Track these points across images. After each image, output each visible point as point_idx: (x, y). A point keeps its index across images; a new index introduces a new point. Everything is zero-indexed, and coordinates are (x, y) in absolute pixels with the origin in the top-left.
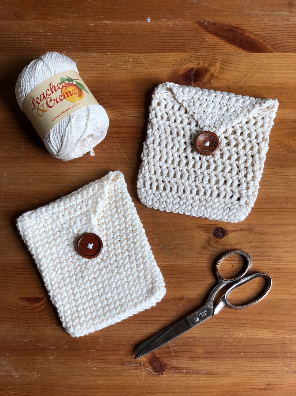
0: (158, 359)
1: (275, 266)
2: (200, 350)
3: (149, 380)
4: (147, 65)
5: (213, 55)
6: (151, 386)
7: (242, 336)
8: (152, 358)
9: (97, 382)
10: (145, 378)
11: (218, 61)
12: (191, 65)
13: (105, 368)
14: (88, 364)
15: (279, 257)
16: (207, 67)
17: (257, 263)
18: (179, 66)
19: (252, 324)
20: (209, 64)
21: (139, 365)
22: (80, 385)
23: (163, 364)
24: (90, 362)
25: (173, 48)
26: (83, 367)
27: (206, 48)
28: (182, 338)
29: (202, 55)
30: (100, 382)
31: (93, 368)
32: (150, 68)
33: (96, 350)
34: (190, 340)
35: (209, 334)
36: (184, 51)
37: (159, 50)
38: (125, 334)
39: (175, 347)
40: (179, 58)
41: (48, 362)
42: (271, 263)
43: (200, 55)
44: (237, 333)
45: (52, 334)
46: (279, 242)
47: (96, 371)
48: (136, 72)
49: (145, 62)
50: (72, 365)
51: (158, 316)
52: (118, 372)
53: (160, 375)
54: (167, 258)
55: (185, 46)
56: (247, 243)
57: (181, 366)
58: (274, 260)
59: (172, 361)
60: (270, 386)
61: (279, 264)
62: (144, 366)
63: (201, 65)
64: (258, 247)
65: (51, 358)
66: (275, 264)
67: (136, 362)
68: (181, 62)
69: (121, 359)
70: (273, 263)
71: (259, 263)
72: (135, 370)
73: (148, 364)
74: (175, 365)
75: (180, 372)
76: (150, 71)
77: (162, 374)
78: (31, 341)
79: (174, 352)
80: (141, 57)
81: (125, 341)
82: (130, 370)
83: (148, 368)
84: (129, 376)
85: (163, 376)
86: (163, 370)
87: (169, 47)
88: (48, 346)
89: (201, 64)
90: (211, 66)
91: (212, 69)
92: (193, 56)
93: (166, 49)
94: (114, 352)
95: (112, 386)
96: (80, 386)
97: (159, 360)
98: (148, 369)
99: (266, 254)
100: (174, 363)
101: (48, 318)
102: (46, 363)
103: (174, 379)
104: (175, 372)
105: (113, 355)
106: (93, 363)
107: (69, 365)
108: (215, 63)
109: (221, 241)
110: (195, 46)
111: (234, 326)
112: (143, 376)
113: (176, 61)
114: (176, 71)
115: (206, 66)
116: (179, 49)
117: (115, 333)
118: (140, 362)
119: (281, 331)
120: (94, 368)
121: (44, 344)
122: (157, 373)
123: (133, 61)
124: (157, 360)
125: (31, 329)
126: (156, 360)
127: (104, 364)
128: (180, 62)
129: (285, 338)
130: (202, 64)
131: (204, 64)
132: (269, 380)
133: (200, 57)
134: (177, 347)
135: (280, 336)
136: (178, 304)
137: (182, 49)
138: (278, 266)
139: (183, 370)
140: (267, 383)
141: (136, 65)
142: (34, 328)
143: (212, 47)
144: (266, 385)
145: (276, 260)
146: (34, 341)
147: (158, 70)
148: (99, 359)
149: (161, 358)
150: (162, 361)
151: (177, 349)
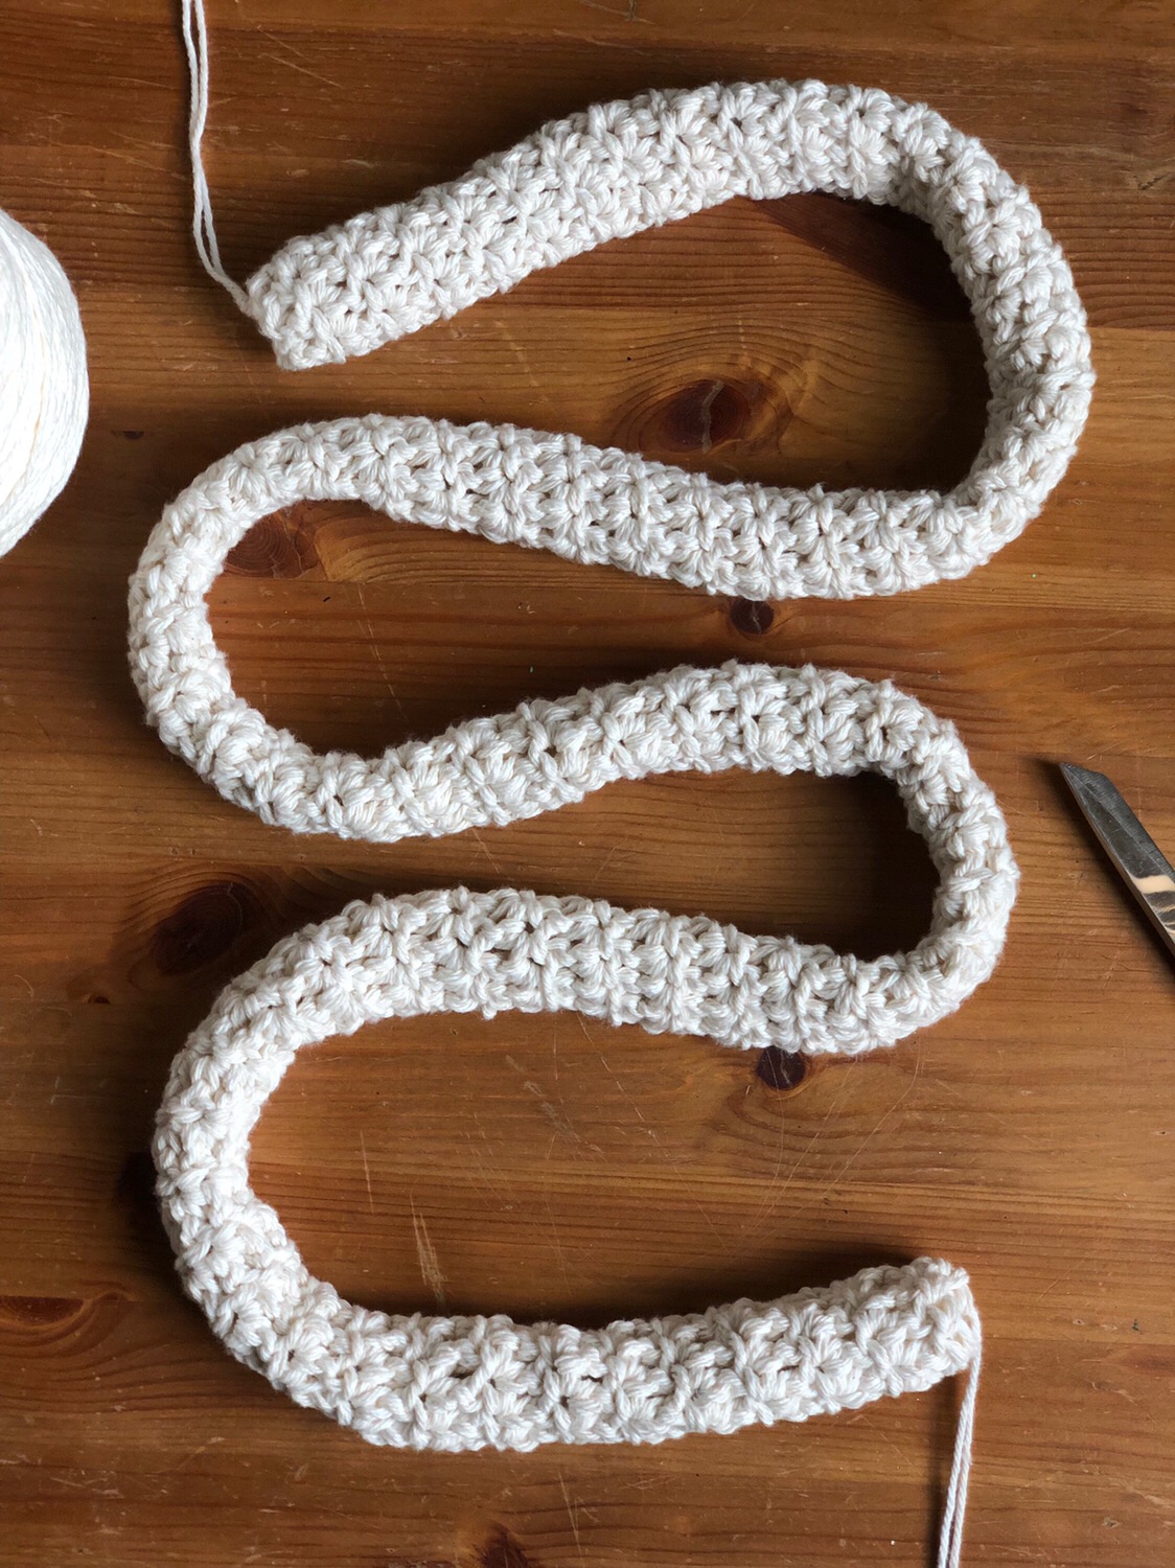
0: (518, 1551)
1: (993, 1207)
2: (681, 1523)
4: (521, 357)
5: (795, 328)
7: (848, 1475)
8: (496, 1546)
11: (813, 351)
12: (704, 368)
14: (249, 1559)
15: (1010, 1171)
16: (769, 378)
17: (921, 1192)
18: (652, 367)
19: (887, 1431)
20: (774, 362)
24: (256, 1552)
25: (631, 290)
27: (766, 292)
28: (614, 1475)
29: (751, 322)
32: (535, 373)
33: (280, 1508)
34: (645, 1485)
35: (720, 1463)
36: (679, 305)
37: (572, 294)
39: (584, 1510)
40: (652, 333)
41: (93, 1549)
42: (979, 1196)
43: (740, 323)
44: (831, 1464)
45: (109, 1443)
46: (1014, 1112)
48: (472, 387)
49: (513, 346)
50: (187, 1561)
54: (571, 1158)
55: (680, 283)
56: (886, 1111)
58: (987, 1185)
59: (571, 1561)
61: (1008, 1198)
63: (743, 368)
64: (930, 1129)
65: (106, 1531)
66: (992, 1198)
67: (433, 1558)
68: (663, 349)
69: (376, 1547)
70: (986, 1197)
71: (930, 1193)
76: (535, 383)
78: (28, 1465)
79: (580, 1529)
80: (499, 324)
81: (394, 1477)
87: (617, 282)
88: (91, 1486)
89: (745, 360)
90: (785, 373)
91: (787, 385)
92: (713, 328)
93: (604, 290)
94: (350, 1518)
97: (519, 1555)
99: (961, 1159)
100: (579, 1567)
101: (98, 1379)
102: (86, 1550)
105: (344, 1529)
106: (269, 1556)
107: (172, 1559)
108: (800, 358)
109: (786, 1101)
110: (721, 282)
111: (819, 1436)
113: (642, 343)
114: (638, 390)
115: (765, 370)
116: (656, 295)
118: (445, 1558)
119: (1000, 1461)
121: (79, 1479)
123: (464, 336)
124: (514, 1554)
125: (29, 1418)
126: (510, 1556)
127: (308, 1562)
128: (657, 350)
129: (1013, 1488)
130: (751, 362)
131: (755, 360)
133: (741, 331)
134: (593, 1509)
137: (670, 295)
138: (1002, 1208)
141: (478, 357)
142: (40, 1415)
143: (789, 292)
145: (996, 1185)
146: (44, 1466)
147: (566, 381)
148: (290, 1545)
149: (532, 1548)
150: (534, 1560)
151: (594, 1515)
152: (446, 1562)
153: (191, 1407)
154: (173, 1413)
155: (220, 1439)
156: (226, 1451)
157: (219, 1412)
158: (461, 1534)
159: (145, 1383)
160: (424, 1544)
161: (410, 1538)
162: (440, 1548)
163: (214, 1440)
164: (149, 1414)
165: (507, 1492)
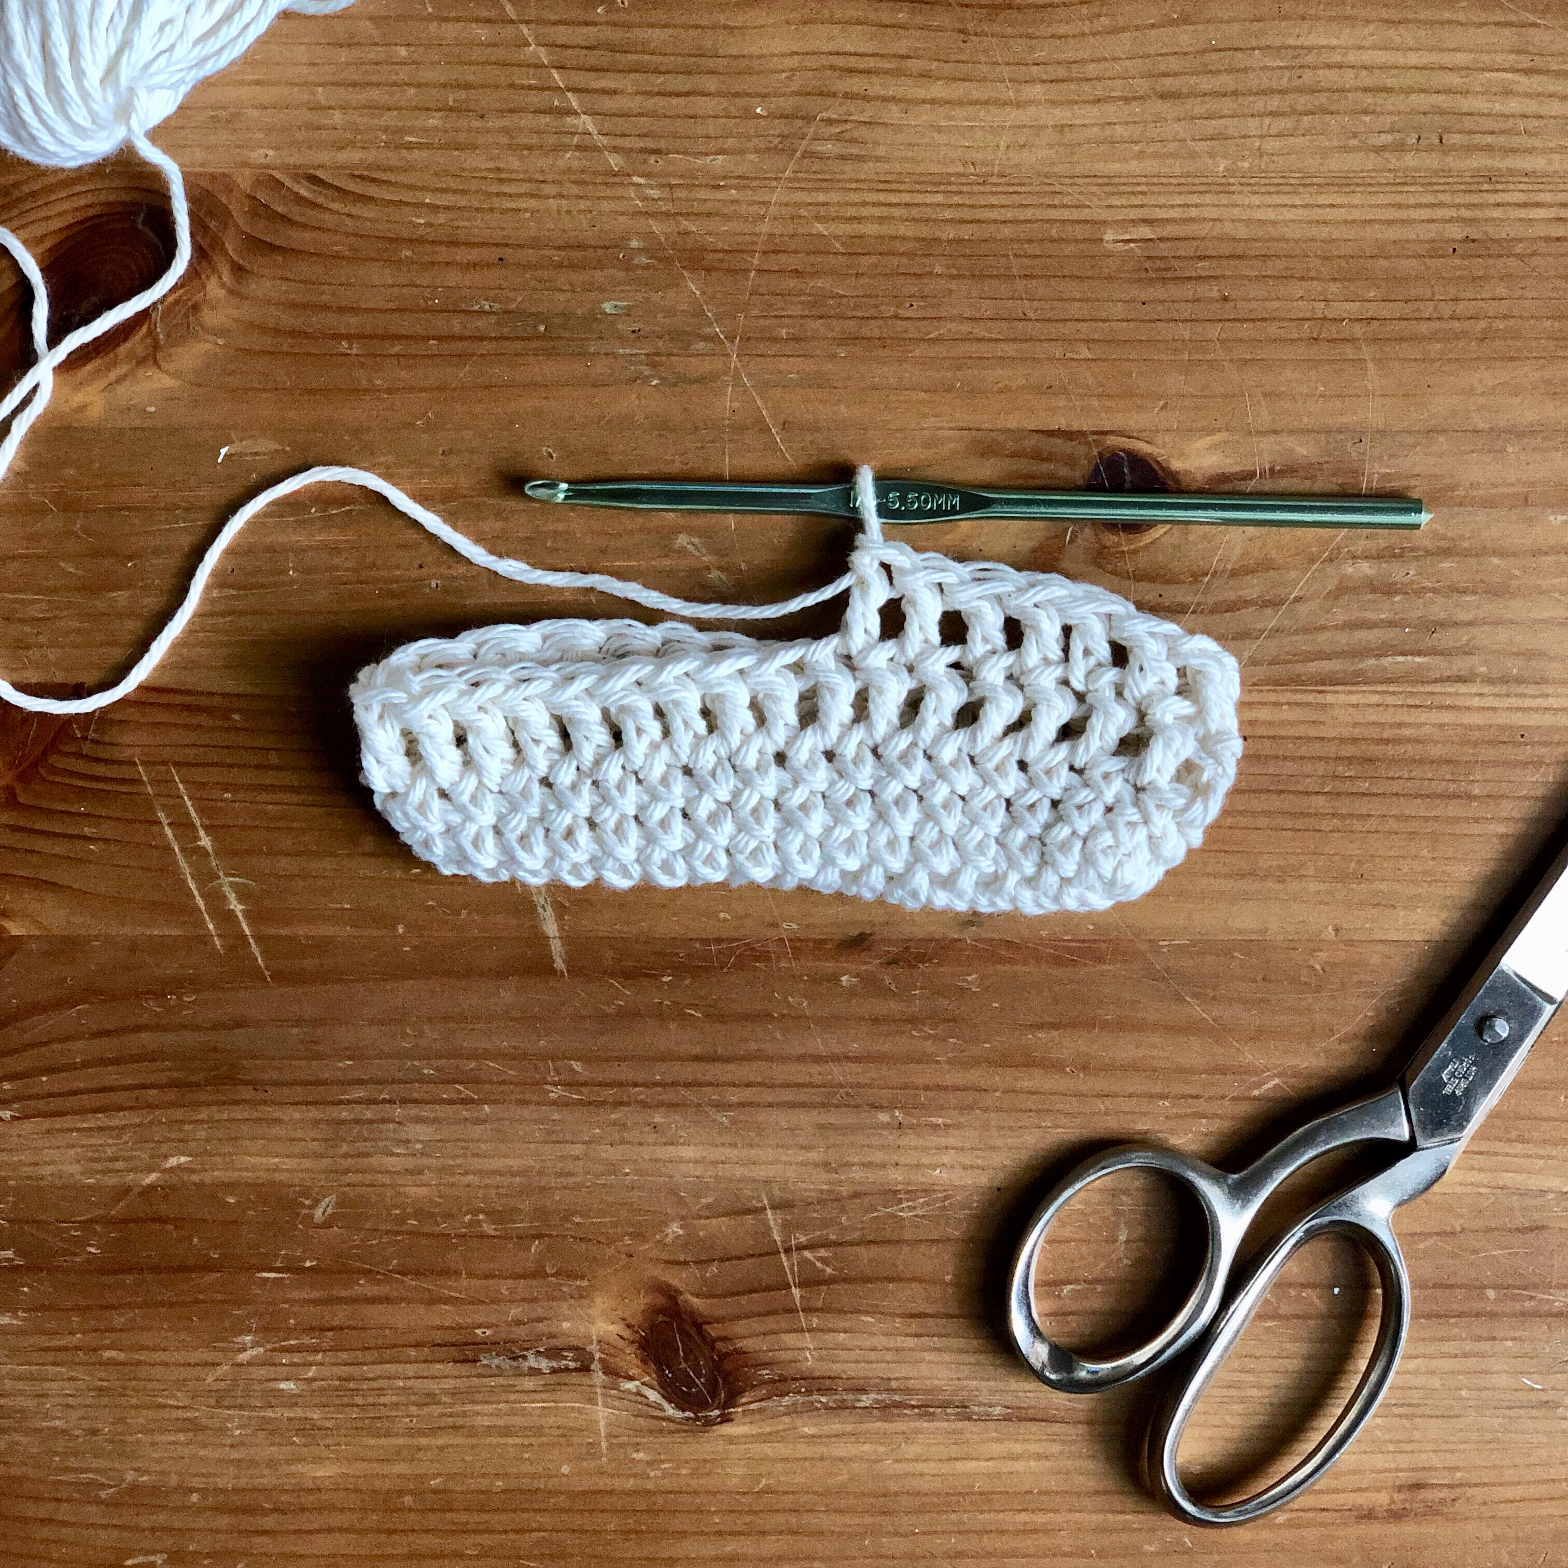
0: (698, 1326)
1: (1501, 719)
3: (641, 1456)
6: (649, 1493)
8: (660, 1318)
9: (300, 1468)
10: (611, 1447)
13: (352, 1385)
14: (243, 1357)
15: (1530, 655)
17: (1375, 699)
21: (572, 1365)
22: (191, 1490)
23: (728, 1354)
24: (255, 1345)
26: (210, 1380)
28: (856, 1195)
30: (324, 1472)
31: (273, 1385)
33: (289, 1269)
34: (911, 1208)
38: (481, 1172)
39: (807, 1254)
42: (1476, 702)
46: (1536, 552)
47: (293, 1401)
50: (139, 1363)
51: (697, 1058)
52: (436, 1410)
53: (709, 1423)
56: (1312, 561)
57: (851, 1370)
58: (1489, 681)
59: (789, 1339)
60: (1423, 1494)
61: (1528, 703)
62: (608, 1370)
64: (1389, 590)
66: (1497, 703)
67: (554, 1342)
69: (458, 1328)
70: (1489, 702)
71: (1390, 700)
72: (544, 1396)
73: (630, 1360)
74: (810, 1362)
75: (842, 1407)
77: (726, 1419)
79: (800, 1285)
81: (482, 1211)
82: (513, 1397)
83: (631, 1379)
84: (506, 1431)
85: (727, 1429)
86: (731, 1401)
94: (410, 1281)
95: (401, 1493)
96: (195, 1498)
97: (700, 1331)
98: (631, 1386)
99: (1445, 639)
103: (803, 1450)
104: (811, 1408)
105: (403, 1299)
106: (274, 1350)
107: (113, 1363)
109: (1136, 551)
111: (1204, 1117)
112: (598, 1433)
117: (410, 1163)
118: (575, 1342)
119: (1518, 1148)
120: (283, 1385)
122: (688, 1414)
124: (693, 1331)
126: (684, 1333)
127: (344, 1356)
132: (1423, 1460)
134: (823, 1253)
135: (1508, 1178)
136: (834, 979)
138: (1519, 719)
139: (863, 1391)
140: (1405, 1477)
144: (1400, 1489)
145: (1504, 680)
148: (312, 1329)
149: (719, 1320)
150: (726, 1339)
151: (823, 1260)
152: (577, 1349)
153: (131, 1108)
154: (101, 1119)
155: (183, 1159)
156: (195, 1178)
157: (179, 1114)
158: (601, 1303)
159: (50, 1071)
160: (539, 1320)
161: (514, 1312)
162: (566, 1325)
163: (173, 1162)
164: (59, 1123)
165: (675, 1229)
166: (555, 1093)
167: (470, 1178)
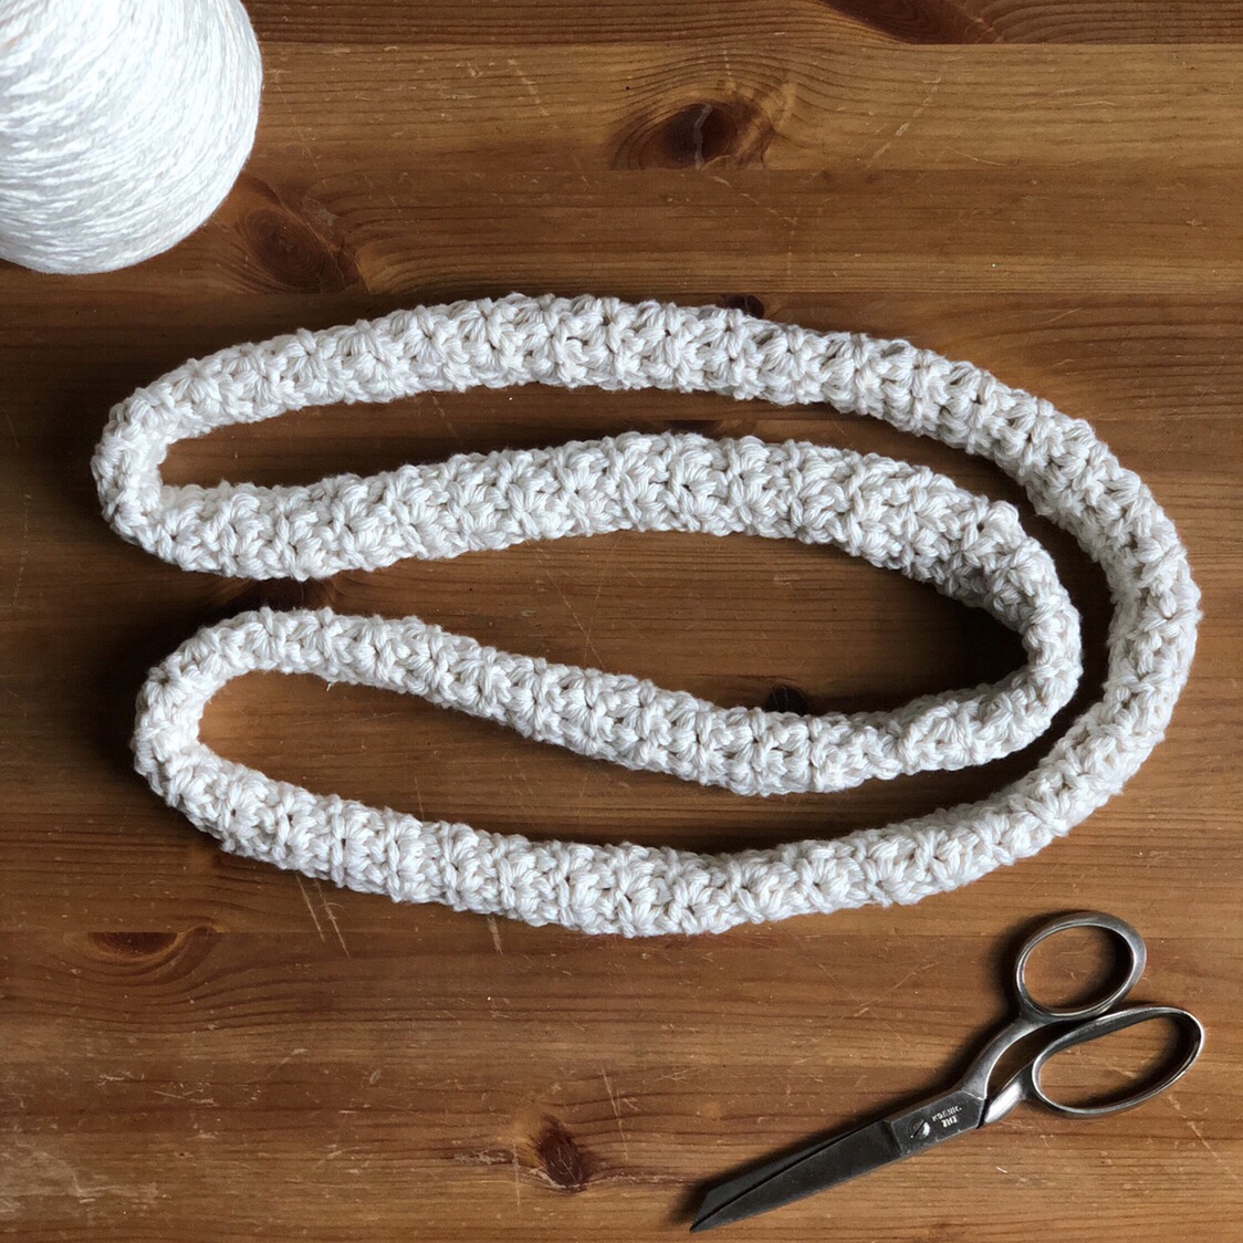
0: (569, 1139)
2: (712, 1109)
3: (538, 1209)
4: (532, 91)
5: (774, 55)
6: (541, 1229)
7: (857, 1062)
8: (549, 1135)
9: (360, 1216)
10: (522, 1204)
11: (790, 76)
12: (694, 93)
13: (388, 1171)
14: (332, 1156)
16: (752, 100)
18: (649, 94)
19: (891, 1021)
20: (758, 86)
21: (503, 1160)
22: (303, 1228)
23: (583, 1154)
24: (337, 1149)
25: (628, 28)
26: (314, 1168)
27: (747, 24)
28: (651, 1068)
29: (734, 52)
30: (374, 1217)
31: (347, 1171)
32: (544, 104)
33: (356, 1109)
34: (679, 1076)
35: (744, 1055)
36: (669, 39)
37: (575, 32)
38: (457, 1057)
39: (626, 1100)
40: (647, 65)
41: (192, 1153)
43: (725, 52)
44: (840, 1052)
45: (203, 1058)
47: (356, 1179)
48: (491, 119)
49: (524, 81)
50: (277, 1159)
51: (569, 996)
52: (431, 1184)
53: (574, 1191)
54: (603, 795)
55: (672, 20)
57: (647, 1163)
59: (616, 1146)
60: (947, 1230)
62: (522, 1163)
63: (730, 93)
65: (204, 1136)
67: (494, 1148)
68: (658, 78)
69: (443, 1140)
72: (489, 1177)
73: (532, 1156)
74: (626, 1158)
75: (644, 1182)
76: (545, 113)
77: (583, 1189)
78: (132, 1081)
79: (622, 1117)
80: (512, 62)
81: (456, 1077)
82: (472, 1177)
83: (533, 1167)
84: (466, 1196)
85: (583, 1195)
86: (585, 1180)
87: (615, 21)
88: (191, 1096)
89: (731, 85)
90: (767, 95)
91: (768, 106)
92: (701, 58)
93: (603, 28)
94: (419, 1115)
95: (413, 1229)
96: (305, 1232)
97: (569, 1142)
98: (533, 1171)
100: (625, 1150)
101: (192, 1002)
102: (186, 1154)
103: (624, 1205)
104: (628, 1184)
105: (414, 1125)
106: (347, 1152)
107: (263, 1158)
108: (779, 82)
110: (707, 17)
111: (829, 1027)
112: (515, 1197)
113: (638, 74)
114: (639, 115)
115: (748, 94)
116: (649, 31)
117: (420, 1052)
118: (504, 1148)
120: (352, 1171)
121: (179, 1091)
122: (564, 1186)
123: (481, 74)
124: (566, 1141)
125: (132, 1040)
126: (561, 1142)
127: (383, 1155)
128: (653, 79)
130: (736, 87)
131: (740, 85)
132: (945, 1211)
133: (726, 59)
134: (633, 1099)
136: (640, 955)
137: (661, 31)
139: (654, 1174)
140: (935, 1220)
141: (494, 92)
142: (142, 1036)
143: (768, 23)
144: (934, 1227)
146: (146, 1081)
147: (572, 110)
148: (367, 1141)
149: (580, 1135)
150: (582, 1146)
151: (635, 1104)
152: (504, 1151)
153: (275, 1023)
154: (261, 1029)
155: (302, 1050)
156: (308, 1060)
157: (302, 1026)
158: (518, 1126)
159: (234, 1004)
160: (485, 1136)
161: (473, 1131)
162: (499, 1138)
163: (296, 1051)
164: (239, 1031)
165: (557, 1087)
166: (495, 1015)
167: (450, 1061)
